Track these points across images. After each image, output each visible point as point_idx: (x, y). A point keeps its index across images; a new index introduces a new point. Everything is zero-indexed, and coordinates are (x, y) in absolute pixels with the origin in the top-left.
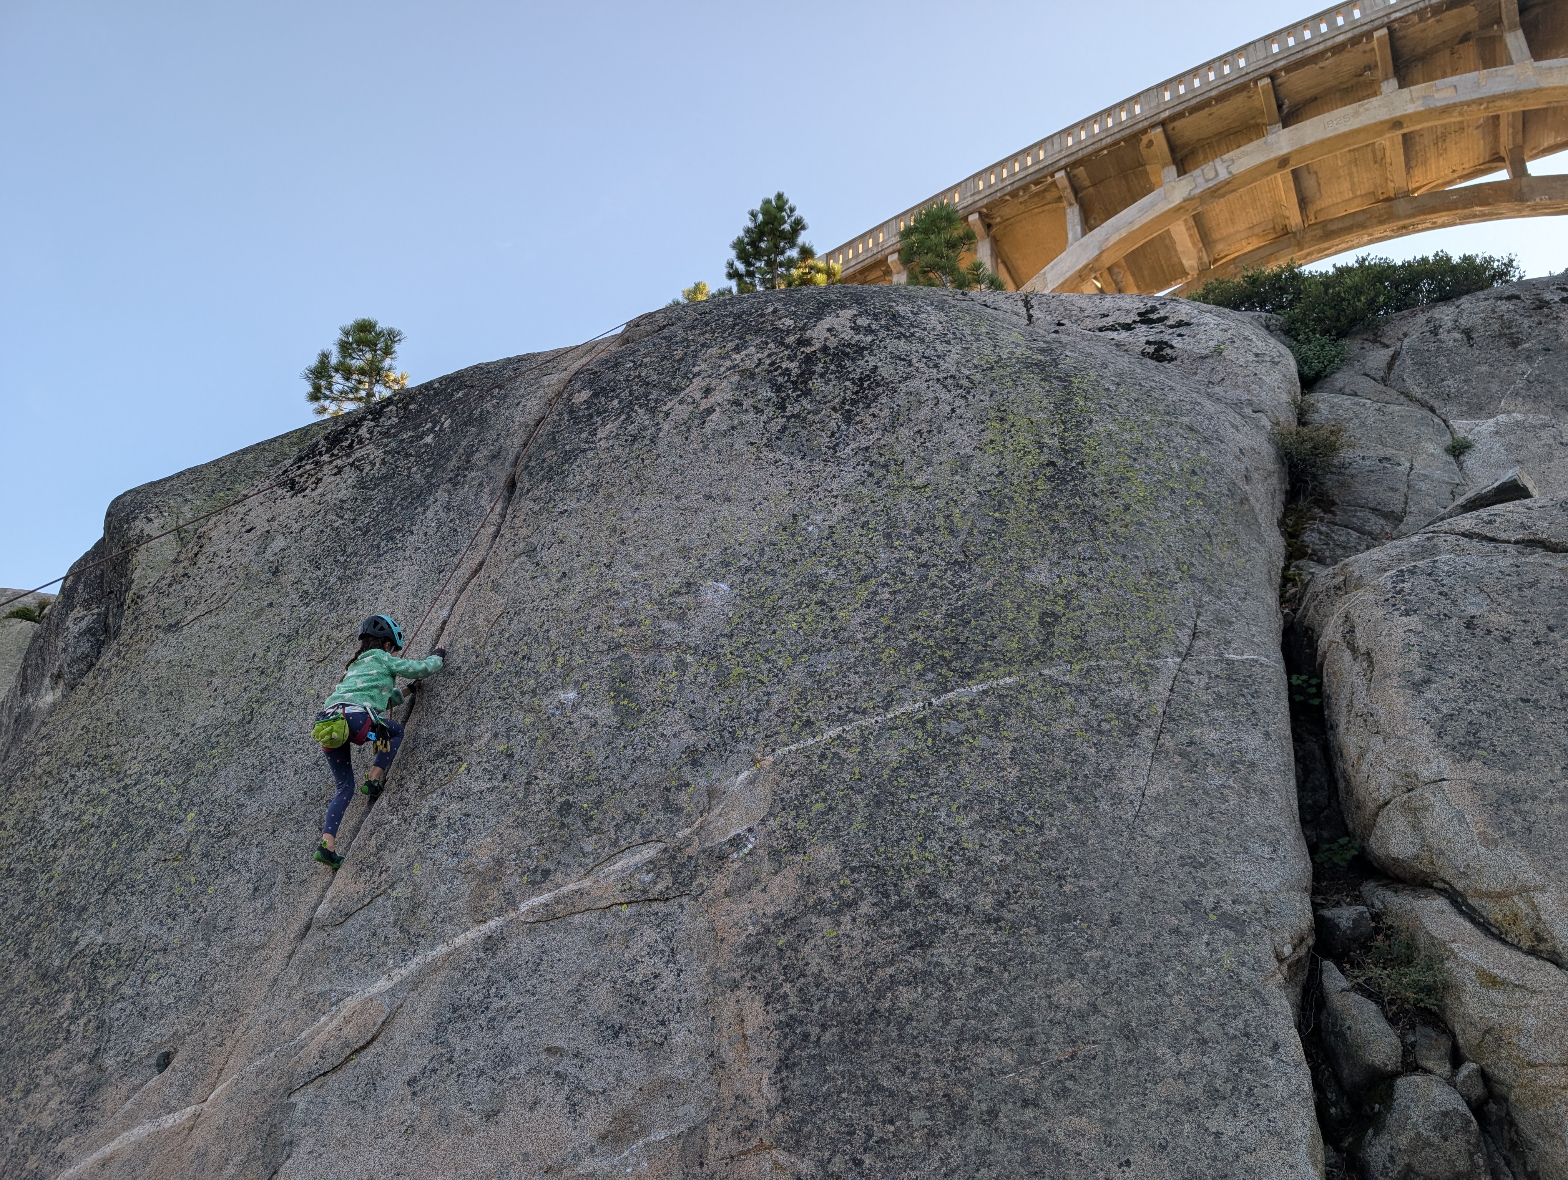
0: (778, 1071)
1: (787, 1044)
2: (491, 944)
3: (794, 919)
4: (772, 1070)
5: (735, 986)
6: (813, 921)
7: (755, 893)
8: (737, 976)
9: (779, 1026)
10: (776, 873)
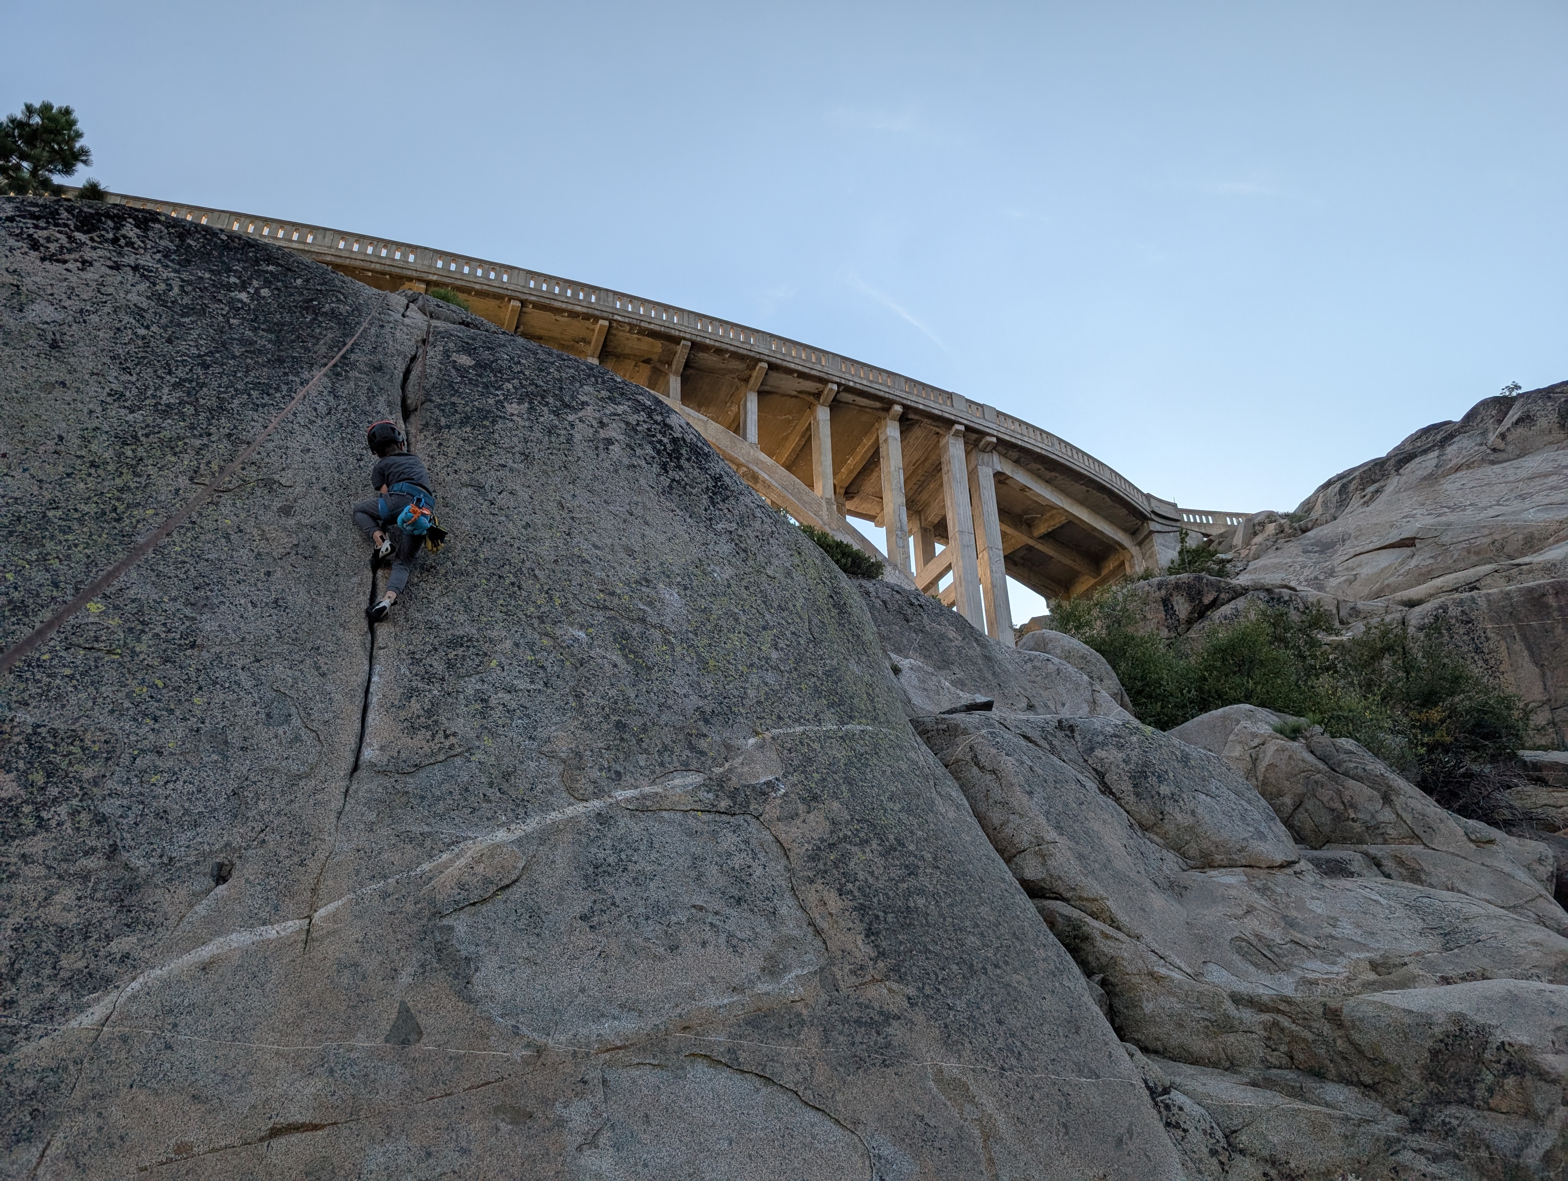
0: (867, 936)
1: (866, 919)
2: (604, 819)
3: (834, 844)
4: (863, 936)
5: (812, 882)
6: (848, 847)
7: (798, 822)
8: (811, 874)
9: (855, 909)
10: (808, 812)
